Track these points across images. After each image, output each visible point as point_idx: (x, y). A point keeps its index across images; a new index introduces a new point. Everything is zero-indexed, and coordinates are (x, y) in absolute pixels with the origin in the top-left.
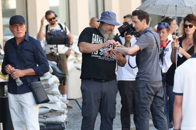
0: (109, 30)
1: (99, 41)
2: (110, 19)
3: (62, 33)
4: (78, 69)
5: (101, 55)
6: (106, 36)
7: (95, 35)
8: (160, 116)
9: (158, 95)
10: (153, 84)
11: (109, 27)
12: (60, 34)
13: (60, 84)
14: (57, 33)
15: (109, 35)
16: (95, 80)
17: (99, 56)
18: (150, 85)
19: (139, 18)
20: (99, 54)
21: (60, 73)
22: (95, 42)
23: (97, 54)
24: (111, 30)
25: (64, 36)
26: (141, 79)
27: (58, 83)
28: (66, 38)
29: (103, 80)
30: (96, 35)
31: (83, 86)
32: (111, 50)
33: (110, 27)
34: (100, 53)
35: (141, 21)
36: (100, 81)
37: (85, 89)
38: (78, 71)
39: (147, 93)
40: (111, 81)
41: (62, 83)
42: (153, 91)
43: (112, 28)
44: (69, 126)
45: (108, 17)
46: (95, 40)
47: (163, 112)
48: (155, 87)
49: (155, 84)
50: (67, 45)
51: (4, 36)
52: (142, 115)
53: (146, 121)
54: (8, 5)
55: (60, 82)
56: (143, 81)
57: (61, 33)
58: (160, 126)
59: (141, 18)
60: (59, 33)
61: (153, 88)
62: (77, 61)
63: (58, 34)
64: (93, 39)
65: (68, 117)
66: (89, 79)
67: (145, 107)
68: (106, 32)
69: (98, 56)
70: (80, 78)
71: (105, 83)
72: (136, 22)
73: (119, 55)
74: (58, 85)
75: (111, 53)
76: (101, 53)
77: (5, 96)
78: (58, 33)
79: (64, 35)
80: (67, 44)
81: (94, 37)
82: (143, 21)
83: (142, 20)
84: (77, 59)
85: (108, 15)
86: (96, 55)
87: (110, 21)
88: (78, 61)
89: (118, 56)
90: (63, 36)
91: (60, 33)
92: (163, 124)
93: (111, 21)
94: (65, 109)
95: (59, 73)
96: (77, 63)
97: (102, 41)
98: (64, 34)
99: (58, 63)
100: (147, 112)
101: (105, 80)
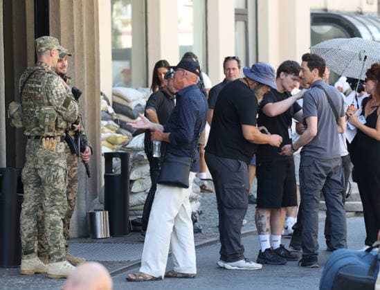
8: (335, 208)
9: (333, 177)
18: (319, 164)
19: (309, 66)
35: (311, 71)
39: (315, 174)
42: (323, 172)
44: (203, 217)
47: (339, 202)
49: (327, 162)
51: (114, 86)
52: (308, 205)
53: (313, 215)
54: (120, 43)
58: (335, 223)
59: (311, 67)
65: (202, 205)
67: (311, 193)
77: (112, 173)
82: (313, 71)
83: (313, 69)
92: (340, 219)
94: (197, 193)
100: (315, 201)
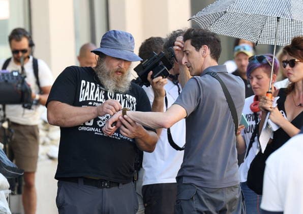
0: (117, 72)
1: (97, 95)
2: (118, 46)
3: (15, 78)
4: (51, 158)
5: (100, 126)
6: (110, 84)
7: (86, 84)
10: (212, 193)
11: (115, 64)
12: (10, 80)
13: (10, 191)
14: (4, 78)
15: (117, 82)
16: (88, 181)
17: (97, 130)
18: (204, 195)
19: (194, 44)
20: (95, 125)
21: (11, 167)
22: (86, 98)
23: (91, 124)
24: (121, 72)
25: (19, 86)
26: (186, 180)
27: (6, 189)
28: (24, 89)
29: (106, 181)
30: (88, 83)
31: (61, 195)
32: (119, 119)
33: (118, 65)
34: (98, 122)
35: (198, 50)
36: (98, 184)
37: (64, 202)
38: (50, 162)
40: (123, 184)
41: (16, 188)
42: (211, 209)
43: (123, 66)
45: (113, 43)
46: (87, 94)
48: (216, 200)
49: (218, 193)
50: (26, 105)
55: (12, 188)
56: (191, 184)
57: (13, 79)
59: (198, 44)
60: (8, 78)
61: (213, 202)
62: (48, 140)
63: (6, 81)
64: (82, 92)
66: (75, 180)
68: (108, 75)
69: (93, 129)
70: (56, 178)
71: (110, 189)
72: (188, 52)
73: (137, 127)
74: (6, 194)
75: (119, 124)
76: (101, 123)
78: (6, 78)
79: (19, 83)
80: (27, 102)
81: (85, 88)
84: (47, 136)
85: (112, 38)
86: (90, 126)
87: (116, 51)
88: (52, 140)
89: (133, 129)
90: (17, 86)
91: (10, 78)
93: (119, 52)
95: (9, 167)
96: (48, 145)
97: (103, 97)
98: (21, 81)
99: (7, 146)
101: (110, 182)
